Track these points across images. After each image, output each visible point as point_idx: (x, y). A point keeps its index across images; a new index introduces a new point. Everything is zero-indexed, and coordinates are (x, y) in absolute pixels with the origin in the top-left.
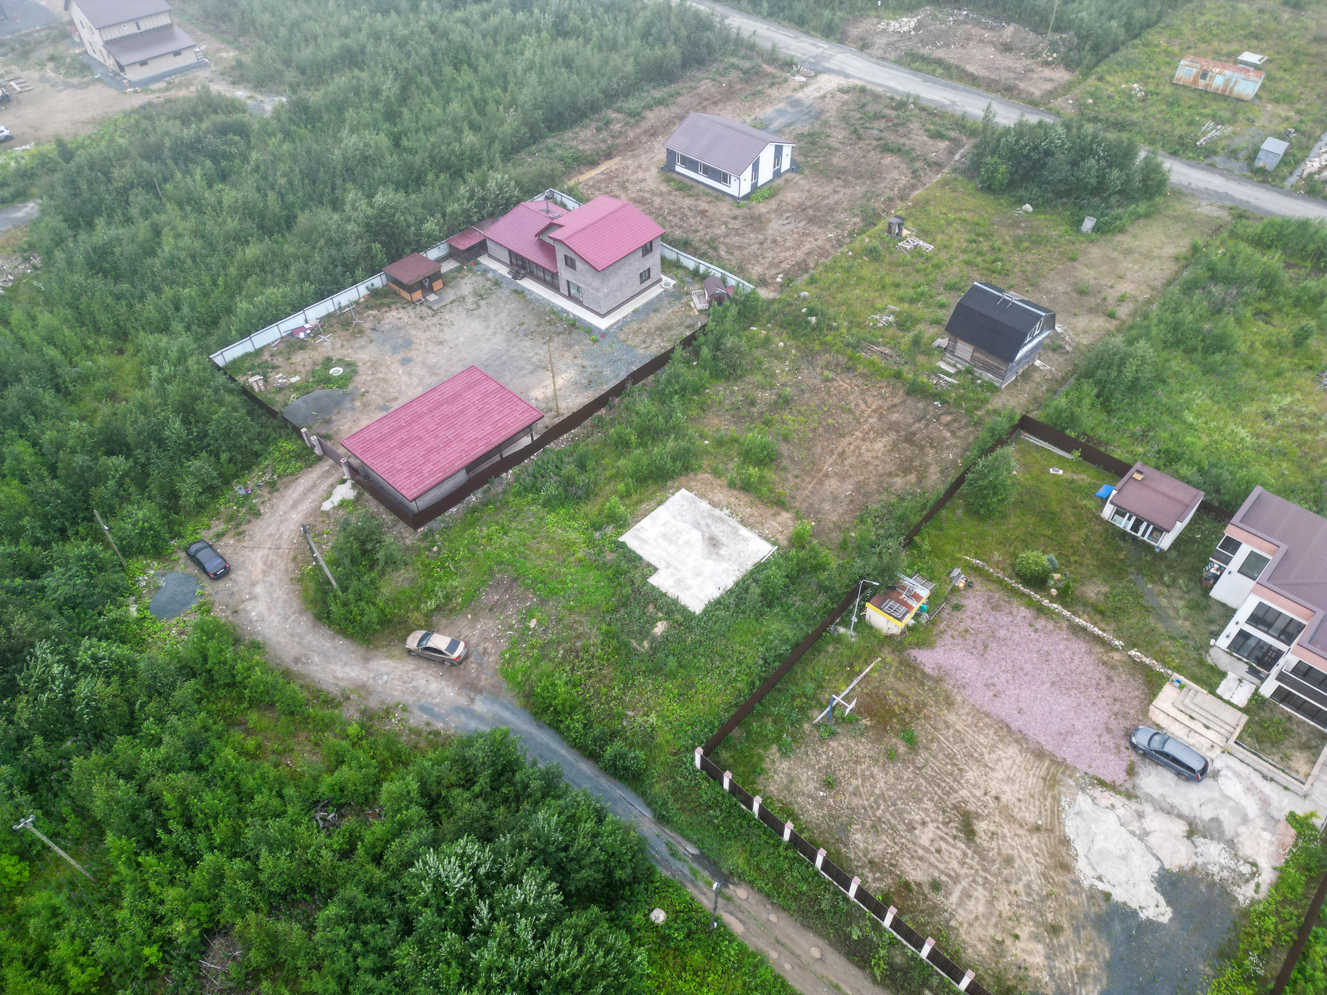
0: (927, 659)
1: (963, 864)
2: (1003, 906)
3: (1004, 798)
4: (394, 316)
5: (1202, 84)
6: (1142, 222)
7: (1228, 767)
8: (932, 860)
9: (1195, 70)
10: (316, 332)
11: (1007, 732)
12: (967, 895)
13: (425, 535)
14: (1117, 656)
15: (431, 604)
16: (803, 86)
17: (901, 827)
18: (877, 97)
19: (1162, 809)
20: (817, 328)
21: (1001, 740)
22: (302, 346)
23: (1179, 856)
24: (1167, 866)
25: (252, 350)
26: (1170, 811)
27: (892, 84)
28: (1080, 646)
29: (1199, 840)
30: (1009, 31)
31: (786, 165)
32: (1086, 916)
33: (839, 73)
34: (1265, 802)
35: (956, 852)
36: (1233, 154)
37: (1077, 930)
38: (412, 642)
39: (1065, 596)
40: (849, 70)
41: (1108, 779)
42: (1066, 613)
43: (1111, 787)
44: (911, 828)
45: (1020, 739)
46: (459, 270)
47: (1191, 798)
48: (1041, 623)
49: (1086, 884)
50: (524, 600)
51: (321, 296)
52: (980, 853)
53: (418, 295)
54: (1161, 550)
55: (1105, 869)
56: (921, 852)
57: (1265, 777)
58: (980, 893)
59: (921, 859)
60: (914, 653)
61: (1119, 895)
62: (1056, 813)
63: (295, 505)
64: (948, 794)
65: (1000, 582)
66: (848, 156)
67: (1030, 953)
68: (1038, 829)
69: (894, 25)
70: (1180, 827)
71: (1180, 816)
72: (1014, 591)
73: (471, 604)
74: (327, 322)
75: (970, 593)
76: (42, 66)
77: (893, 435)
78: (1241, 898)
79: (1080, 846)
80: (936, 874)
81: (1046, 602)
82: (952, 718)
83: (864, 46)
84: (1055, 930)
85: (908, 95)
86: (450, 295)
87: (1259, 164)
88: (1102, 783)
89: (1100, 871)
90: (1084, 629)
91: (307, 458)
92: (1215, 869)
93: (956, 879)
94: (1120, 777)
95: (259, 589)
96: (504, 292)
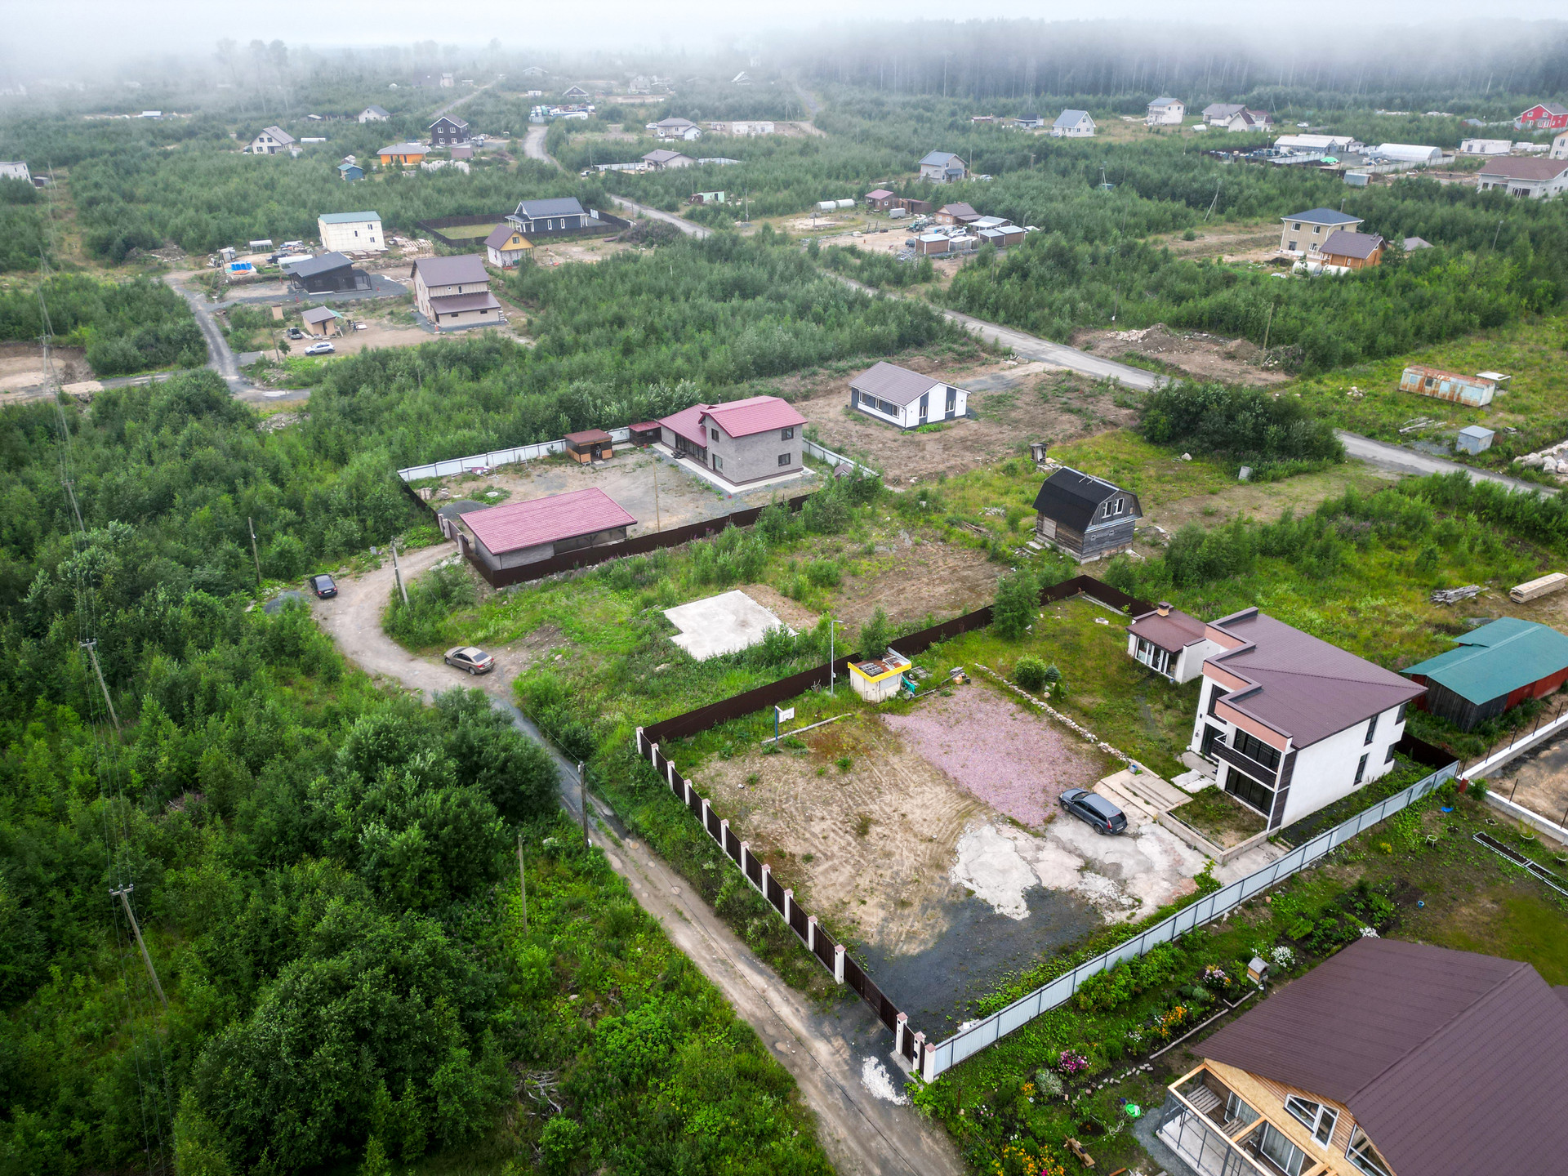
0: (894, 722)
1: (842, 848)
2: (864, 882)
3: (910, 817)
4: (557, 470)
5: (1428, 390)
7: (1153, 833)
8: (816, 842)
9: (1419, 378)
10: (491, 472)
11: (941, 776)
12: (833, 869)
13: (501, 594)
14: (1085, 746)
15: (481, 634)
16: (1010, 368)
17: (800, 818)
18: (1080, 378)
19: (1064, 849)
20: (926, 510)
21: (933, 781)
22: (475, 478)
23: (1061, 880)
24: (1045, 884)
25: (433, 475)
26: (1072, 851)
27: (1099, 372)
28: (1054, 735)
29: (1090, 874)
30: (1233, 344)
31: (960, 409)
32: (940, 902)
33: (1051, 362)
34: (1177, 863)
35: (841, 842)
36: (1437, 440)
37: (925, 908)
38: (450, 653)
39: (1057, 699)
40: (1063, 361)
41: (1023, 820)
42: (1051, 710)
43: (1025, 828)
44: (810, 819)
45: (953, 783)
46: (631, 450)
47: (1104, 848)
48: (1026, 714)
49: (954, 881)
50: (558, 643)
51: (505, 446)
52: (865, 847)
53: (586, 457)
54: (1176, 683)
55: (981, 876)
56: (808, 835)
57: (1189, 846)
58: (848, 870)
59: (806, 840)
60: (885, 715)
61: (981, 894)
62: (956, 833)
63: (412, 565)
64: (858, 805)
65: (998, 684)
66: (1027, 412)
67: (870, 915)
68: (931, 840)
69: (1123, 335)
70: (1076, 863)
71: (1081, 856)
72: (1006, 690)
73: (514, 641)
74: (503, 469)
75: (966, 687)
77: (958, 585)
78: (1108, 919)
79: (964, 857)
80: (813, 851)
81: (1034, 700)
82: (894, 759)
83: (1088, 348)
84: (904, 904)
85: (1111, 379)
86: (616, 462)
87: (1460, 448)
88: (1014, 823)
89: (973, 875)
90: (1063, 724)
91: (438, 539)
92: (1094, 896)
93: (830, 857)
94: (1037, 822)
95: (351, 610)
96: (664, 464)
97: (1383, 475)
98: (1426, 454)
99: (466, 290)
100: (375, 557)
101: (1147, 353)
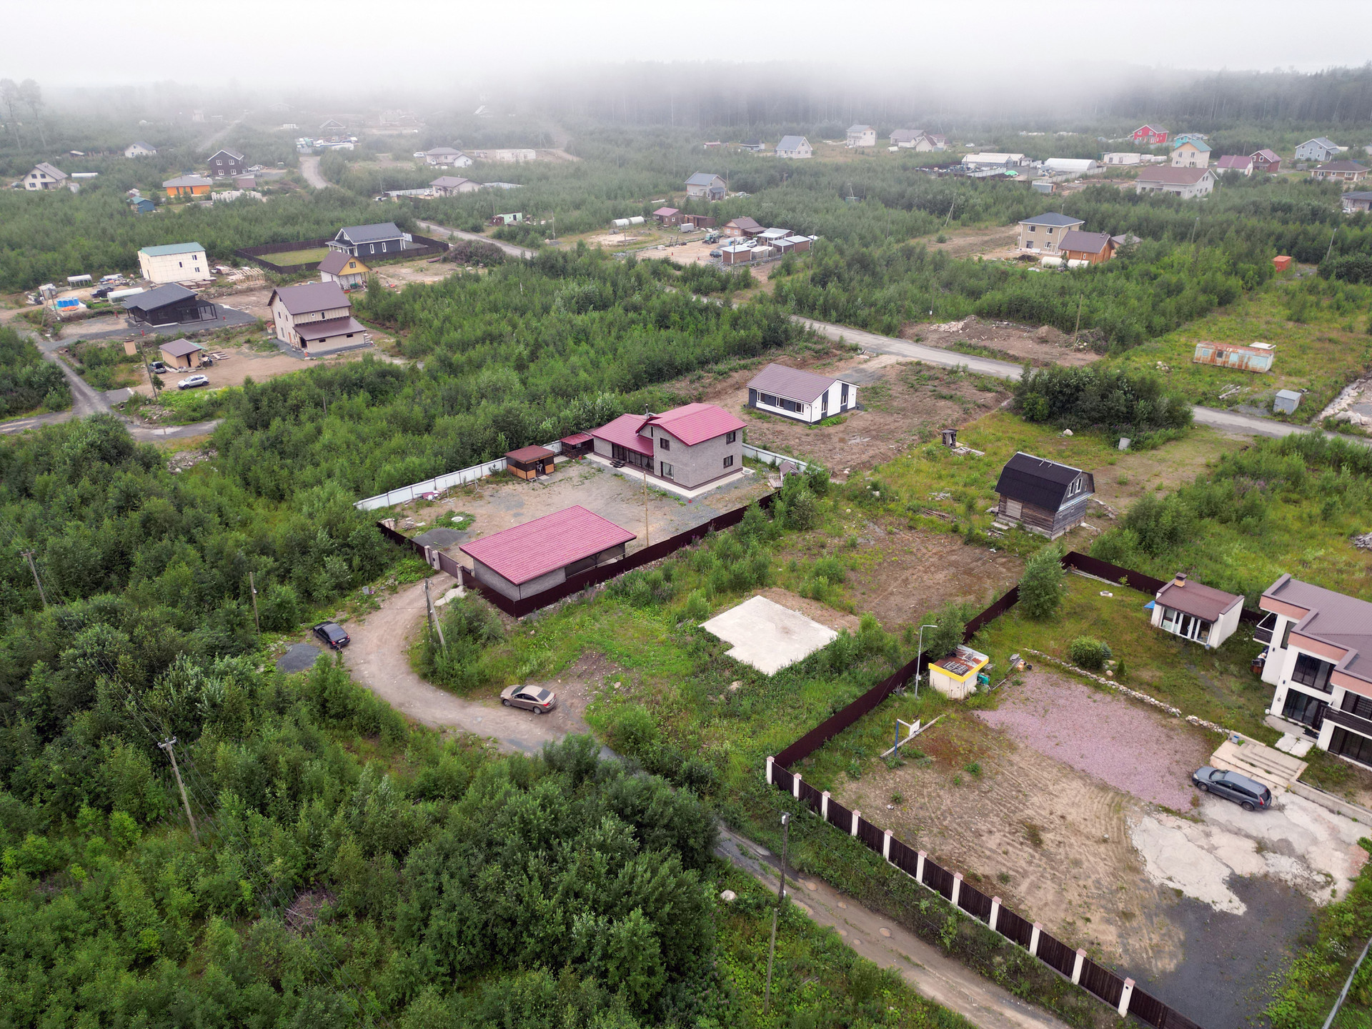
0: (990, 718)
1: (1030, 863)
2: (1072, 895)
3: (1069, 818)
4: (508, 488)
5: (1219, 361)
6: (1173, 443)
7: (1293, 803)
8: (1000, 859)
9: (1211, 351)
10: (443, 496)
11: (1068, 770)
12: (1035, 887)
13: (525, 623)
14: (1175, 721)
15: (526, 669)
16: (866, 361)
17: (968, 835)
18: (930, 368)
19: (1229, 831)
20: (882, 499)
21: (1065, 776)
22: (430, 504)
23: (1250, 865)
24: (1238, 872)
25: (386, 505)
26: (1238, 832)
27: (944, 361)
28: (1139, 714)
29: (1270, 855)
30: (1044, 330)
31: (851, 403)
32: (1157, 907)
33: (898, 354)
34: (1334, 831)
35: (1022, 856)
36: (1254, 403)
37: (1149, 917)
38: (507, 694)
39: (1119, 674)
40: (906, 353)
41: (1174, 808)
42: (1122, 687)
43: (1178, 813)
44: (978, 834)
45: (1084, 776)
46: (567, 462)
47: (1259, 824)
48: (1098, 696)
49: (1156, 883)
50: (610, 670)
51: (450, 469)
52: (1047, 855)
53: (532, 474)
54: (1212, 648)
55: (1175, 872)
56: (988, 853)
57: (1332, 811)
58: (1050, 887)
59: (988, 858)
60: (976, 713)
61: (1190, 892)
62: (1123, 829)
63: (410, 603)
64: (1014, 812)
65: (1058, 667)
66: (906, 401)
67: (1104, 932)
68: (1105, 841)
69: (944, 327)
70: (1251, 845)
71: (1248, 836)
72: (1069, 672)
73: (562, 672)
74: (454, 491)
75: (1029, 673)
76: (239, 346)
77: (953, 570)
78: (1317, 900)
79: (1148, 853)
80: (1004, 870)
81: (1102, 680)
82: (1015, 758)
83: (919, 340)
84: (1127, 915)
85: (958, 367)
86: (559, 476)
87: (1277, 409)
88: (1167, 811)
89: (1169, 873)
90: (1141, 701)
91: (426, 572)
92: (1289, 877)
93: (1025, 874)
94: (1186, 806)
95: (372, 657)
96: (606, 475)
97: (1231, 436)
98: (1252, 416)
99: (329, 316)
100: (370, 596)
101: (974, 341)
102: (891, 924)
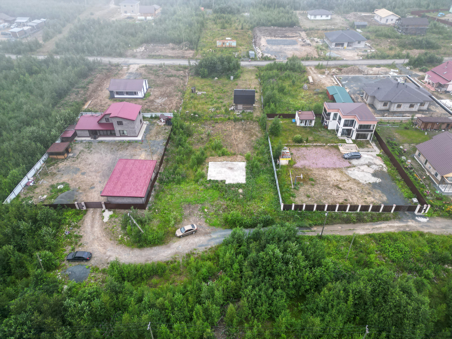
0: (298, 166)
1: (345, 194)
2: (358, 195)
3: (338, 179)
4: (62, 165)
5: (224, 46)
6: (242, 74)
9: (221, 43)
11: (326, 169)
12: (352, 198)
13: (150, 209)
14: (326, 147)
15: (173, 223)
16: (128, 69)
17: (329, 195)
18: (152, 67)
20: (200, 117)
21: (326, 171)
22: (36, 187)
23: (371, 171)
24: (371, 173)
25: (15, 196)
26: (362, 165)
28: (319, 149)
29: (371, 166)
30: (169, 45)
31: (148, 87)
32: (371, 188)
33: (135, 64)
34: (372, 155)
35: (342, 193)
36: (244, 57)
37: (372, 191)
39: (307, 141)
40: (137, 63)
42: (311, 144)
43: (350, 167)
44: (331, 194)
45: (329, 169)
46: (71, 144)
47: (361, 161)
48: (309, 149)
49: (365, 183)
52: (345, 190)
53: (66, 155)
54: (313, 126)
55: (365, 179)
57: (367, 152)
58: (353, 196)
59: (338, 198)
60: (294, 166)
61: (371, 182)
62: (348, 176)
63: (92, 226)
64: (329, 185)
65: (294, 146)
66: (160, 81)
67: (371, 199)
68: (348, 180)
69: (138, 50)
70: (366, 166)
71: (364, 165)
72: (297, 146)
73: (183, 217)
74: (37, 177)
75: (291, 150)
77: (241, 131)
78: (385, 171)
79: (357, 178)
80: (344, 198)
81: (306, 144)
82: (314, 172)
83: (134, 57)
84: (369, 193)
86: (77, 151)
88: (348, 167)
90: (317, 145)
91: (81, 212)
92: (377, 169)
93: (347, 197)
94: (349, 165)
95: (109, 254)
97: (251, 68)
100: (70, 235)
101: (153, 54)
102: (339, 225)
